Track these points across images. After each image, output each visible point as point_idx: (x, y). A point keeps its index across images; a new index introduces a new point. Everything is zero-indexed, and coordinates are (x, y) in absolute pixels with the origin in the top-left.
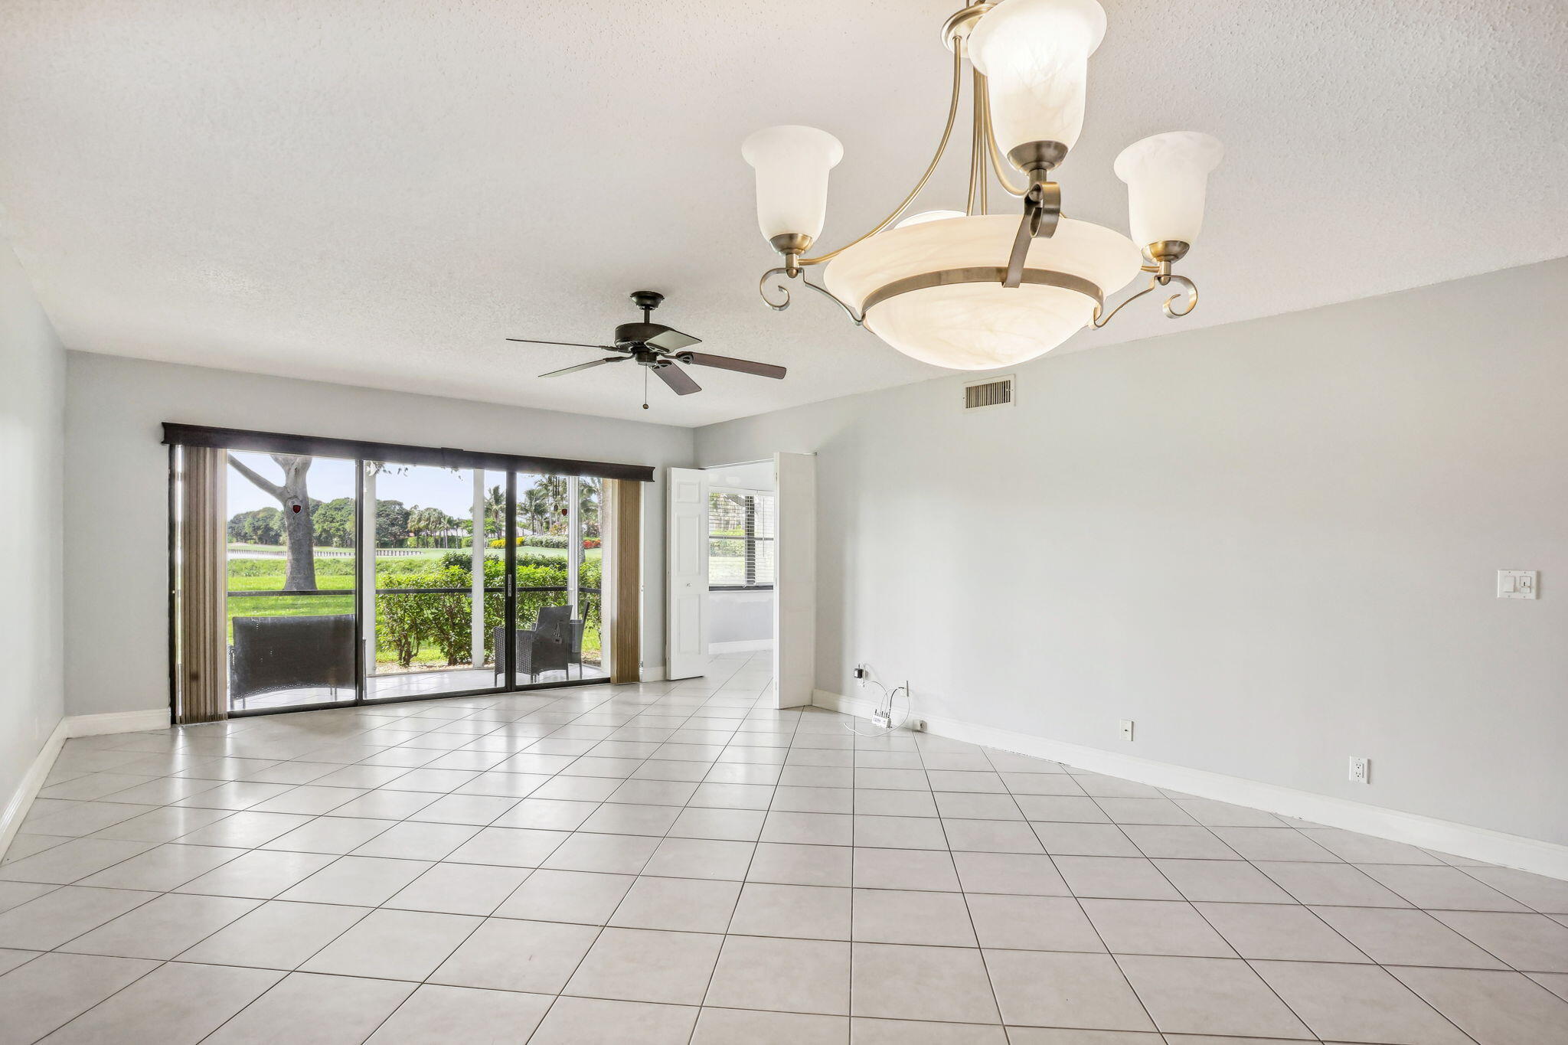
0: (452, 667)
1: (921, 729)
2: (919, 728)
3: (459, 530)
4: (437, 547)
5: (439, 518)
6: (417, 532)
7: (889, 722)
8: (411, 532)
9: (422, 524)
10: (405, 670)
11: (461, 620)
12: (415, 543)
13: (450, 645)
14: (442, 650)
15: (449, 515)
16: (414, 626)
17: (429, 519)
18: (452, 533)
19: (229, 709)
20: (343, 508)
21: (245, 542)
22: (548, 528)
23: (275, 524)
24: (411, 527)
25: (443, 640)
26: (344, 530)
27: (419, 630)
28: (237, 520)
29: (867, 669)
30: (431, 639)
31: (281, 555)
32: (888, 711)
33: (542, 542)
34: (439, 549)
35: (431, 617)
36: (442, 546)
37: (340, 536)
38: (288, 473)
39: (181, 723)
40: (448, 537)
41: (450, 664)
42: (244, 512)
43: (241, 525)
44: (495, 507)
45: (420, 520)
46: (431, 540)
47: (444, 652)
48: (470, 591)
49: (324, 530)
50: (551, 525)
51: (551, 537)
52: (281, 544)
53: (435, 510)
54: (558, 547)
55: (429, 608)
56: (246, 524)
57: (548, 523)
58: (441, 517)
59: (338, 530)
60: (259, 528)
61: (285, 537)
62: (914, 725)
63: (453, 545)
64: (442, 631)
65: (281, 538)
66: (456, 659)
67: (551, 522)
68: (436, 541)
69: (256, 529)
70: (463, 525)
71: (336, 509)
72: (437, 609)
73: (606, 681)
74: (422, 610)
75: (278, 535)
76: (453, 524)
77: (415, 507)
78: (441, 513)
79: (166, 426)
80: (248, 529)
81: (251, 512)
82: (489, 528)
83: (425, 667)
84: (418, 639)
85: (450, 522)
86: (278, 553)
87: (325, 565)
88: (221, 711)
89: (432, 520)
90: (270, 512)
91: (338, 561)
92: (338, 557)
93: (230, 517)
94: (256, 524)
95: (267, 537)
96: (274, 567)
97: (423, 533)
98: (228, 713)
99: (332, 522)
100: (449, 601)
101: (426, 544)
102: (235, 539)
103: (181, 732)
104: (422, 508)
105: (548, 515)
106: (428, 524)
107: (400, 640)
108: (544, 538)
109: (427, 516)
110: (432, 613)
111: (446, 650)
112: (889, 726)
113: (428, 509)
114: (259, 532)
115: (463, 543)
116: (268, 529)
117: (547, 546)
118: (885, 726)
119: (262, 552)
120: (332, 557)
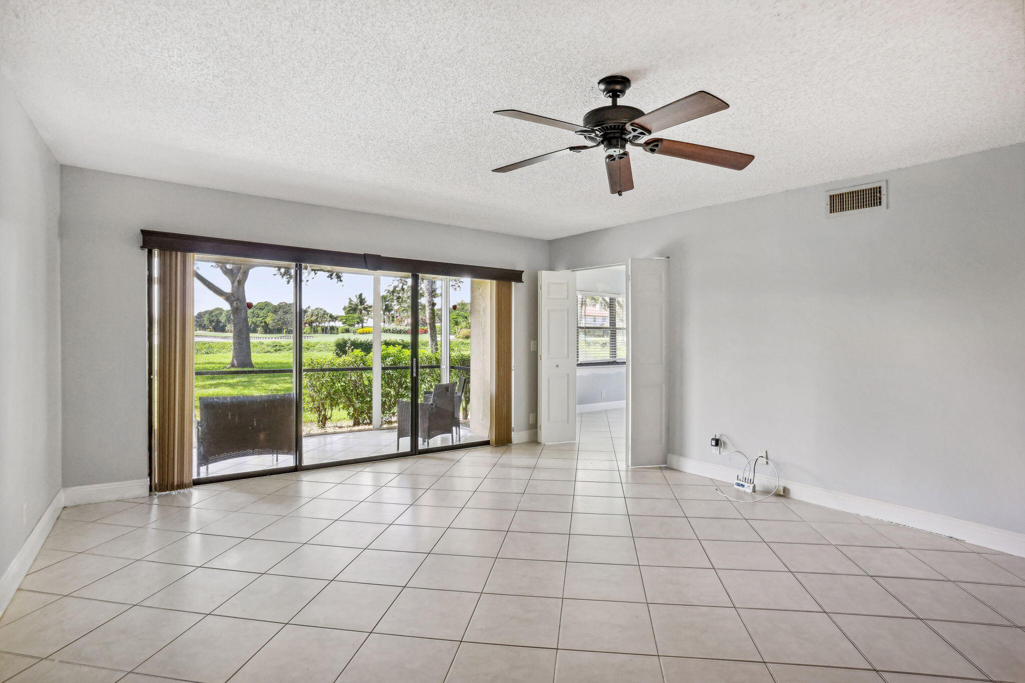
0: (356, 428)
1: (784, 494)
2: (782, 493)
3: (337, 322)
4: (323, 333)
5: (324, 314)
6: (310, 324)
7: (754, 487)
8: (307, 323)
9: (314, 318)
10: (323, 431)
11: (362, 391)
12: (309, 331)
13: (355, 410)
14: (349, 414)
15: (330, 313)
16: (328, 395)
17: (317, 315)
18: (332, 324)
19: (195, 476)
20: (264, 308)
21: (205, 330)
22: (393, 320)
23: (223, 319)
24: (307, 320)
25: (349, 406)
26: (265, 322)
27: (333, 399)
28: (200, 315)
29: (723, 439)
30: (341, 406)
31: (228, 339)
32: (751, 477)
33: (390, 330)
34: (324, 335)
35: (340, 388)
36: (326, 333)
37: (262, 326)
38: (233, 283)
39: (156, 490)
40: (330, 326)
41: (355, 425)
42: (203, 311)
43: (202, 319)
44: (359, 307)
45: (312, 316)
46: (319, 329)
47: (350, 416)
48: (371, 369)
49: (253, 322)
50: (395, 319)
51: (396, 326)
52: (226, 332)
53: (321, 309)
54: (400, 333)
55: (339, 382)
56: (205, 319)
57: (393, 317)
58: (325, 313)
59: (261, 322)
60: (213, 321)
61: (230, 327)
62: (778, 490)
63: (333, 332)
64: (350, 400)
65: (226, 328)
66: (359, 422)
67: (395, 317)
68: (323, 330)
69: (211, 322)
70: (339, 319)
71: (260, 309)
72: (345, 383)
73: (486, 443)
74: (334, 383)
75: (225, 326)
76: (333, 318)
77: (309, 307)
78: (325, 311)
79: (145, 233)
80: (206, 322)
81: (208, 311)
82: (356, 320)
83: (337, 428)
84: (331, 405)
85: (331, 316)
86: (224, 338)
87: (255, 346)
88: (186, 480)
89: (319, 316)
90: (220, 311)
91: (263, 343)
92: (262, 340)
93: (195, 314)
94: (212, 319)
95: (219, 328)
96: (223, 347)
97: (314, 324)
98: (193, 480)
99: (258, 317)
100: (354, 376)
101: (316, 332)
102: (198, 329)
103: (156, 501)
104: (313, 308)
105: (393, 312)
106: (318, 318)
107: (319, 407)
108: (393, 326)
109: (317, 313)
110: (341, 386)
111: (351, 414)
112: (754, 491)
113: (317, 309)
114: (213, 324)
115: (340, 331)
116: (218, 322)
117: (393, 333)
118: (750, 490)
119: (215, 337)
120: (259, 340)
